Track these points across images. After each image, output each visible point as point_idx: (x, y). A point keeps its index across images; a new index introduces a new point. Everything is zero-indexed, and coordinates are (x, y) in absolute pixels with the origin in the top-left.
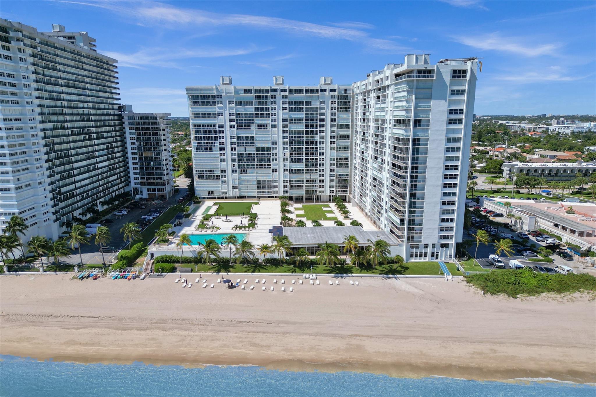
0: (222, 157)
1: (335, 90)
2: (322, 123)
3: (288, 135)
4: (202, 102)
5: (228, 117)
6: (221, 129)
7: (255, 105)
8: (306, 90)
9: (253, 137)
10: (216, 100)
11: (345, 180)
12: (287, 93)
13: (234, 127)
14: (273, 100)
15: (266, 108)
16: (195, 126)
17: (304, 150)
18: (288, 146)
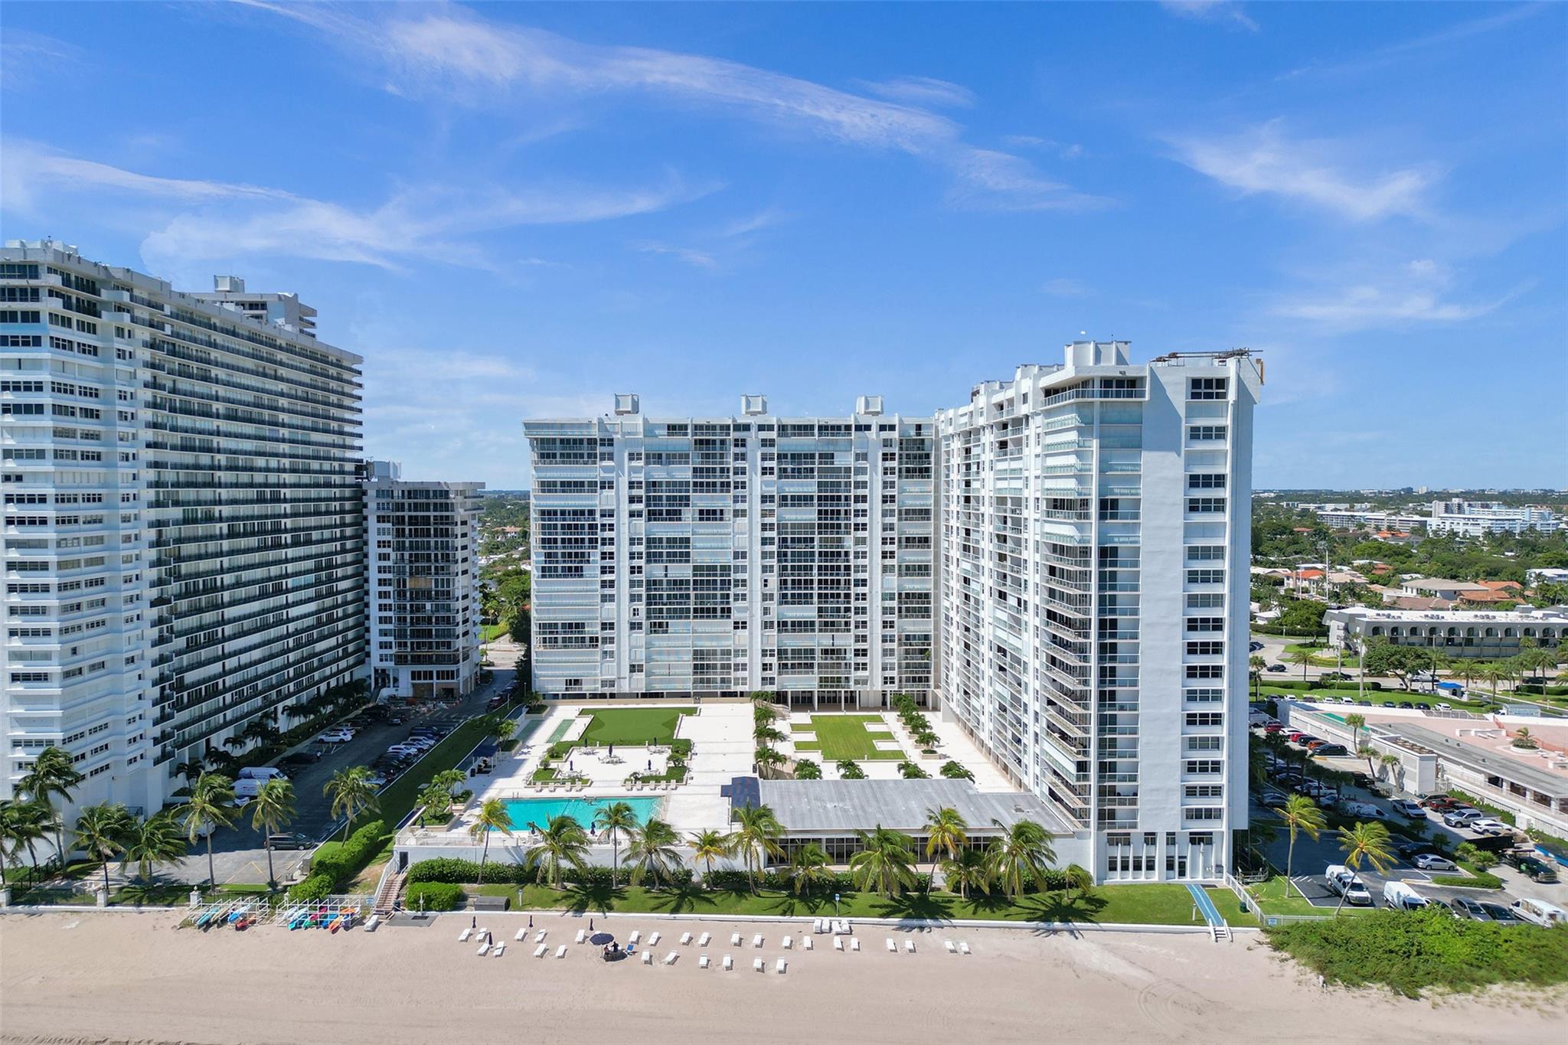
0: (608, 591)
1: (892, 428)
2: (860, 506)
3: (774, 534)
4: (562, 455)
5: (625, 492)
6: (607, 521)
7: (696, 462)
8: (820, 428)
9: (688, 540)
10: (599, 450)
11: (922, 651)
12: (773, 435)
13: (640, 515)
14: (739, 450)
15: (722, 470)
16: (543, 513)
17: (815, 571)
18: (774, 562)
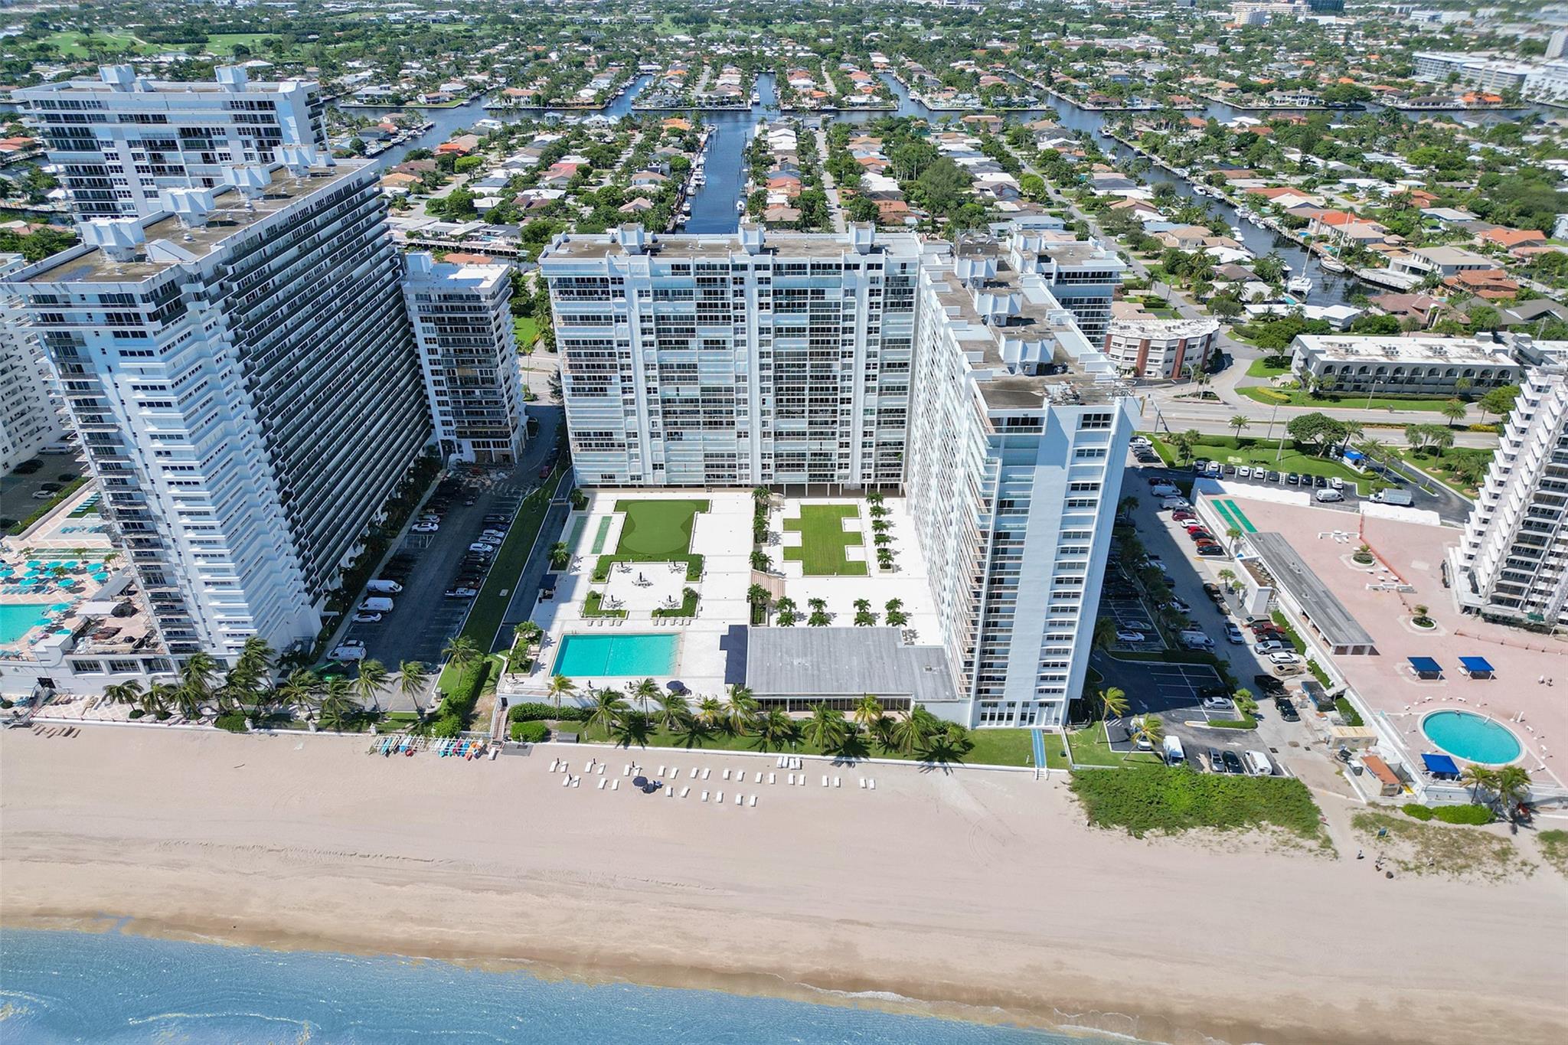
0: (629, 407)
1: (879, 267)
2: (848, 336)
3: (770, 361)
4: (579, 293)
5: (637, 325)
6: (623, 349)
7: (699, 295)
8: (813, 266)
9: (695, 366)
10: (611, 288)
11: (896, 454)
12: (769, 274)
13: (652, 345)
14: (738, 287)
15: (723, 305)
16: (567, 342)
17: (807, 392)
18: (771, 384)
